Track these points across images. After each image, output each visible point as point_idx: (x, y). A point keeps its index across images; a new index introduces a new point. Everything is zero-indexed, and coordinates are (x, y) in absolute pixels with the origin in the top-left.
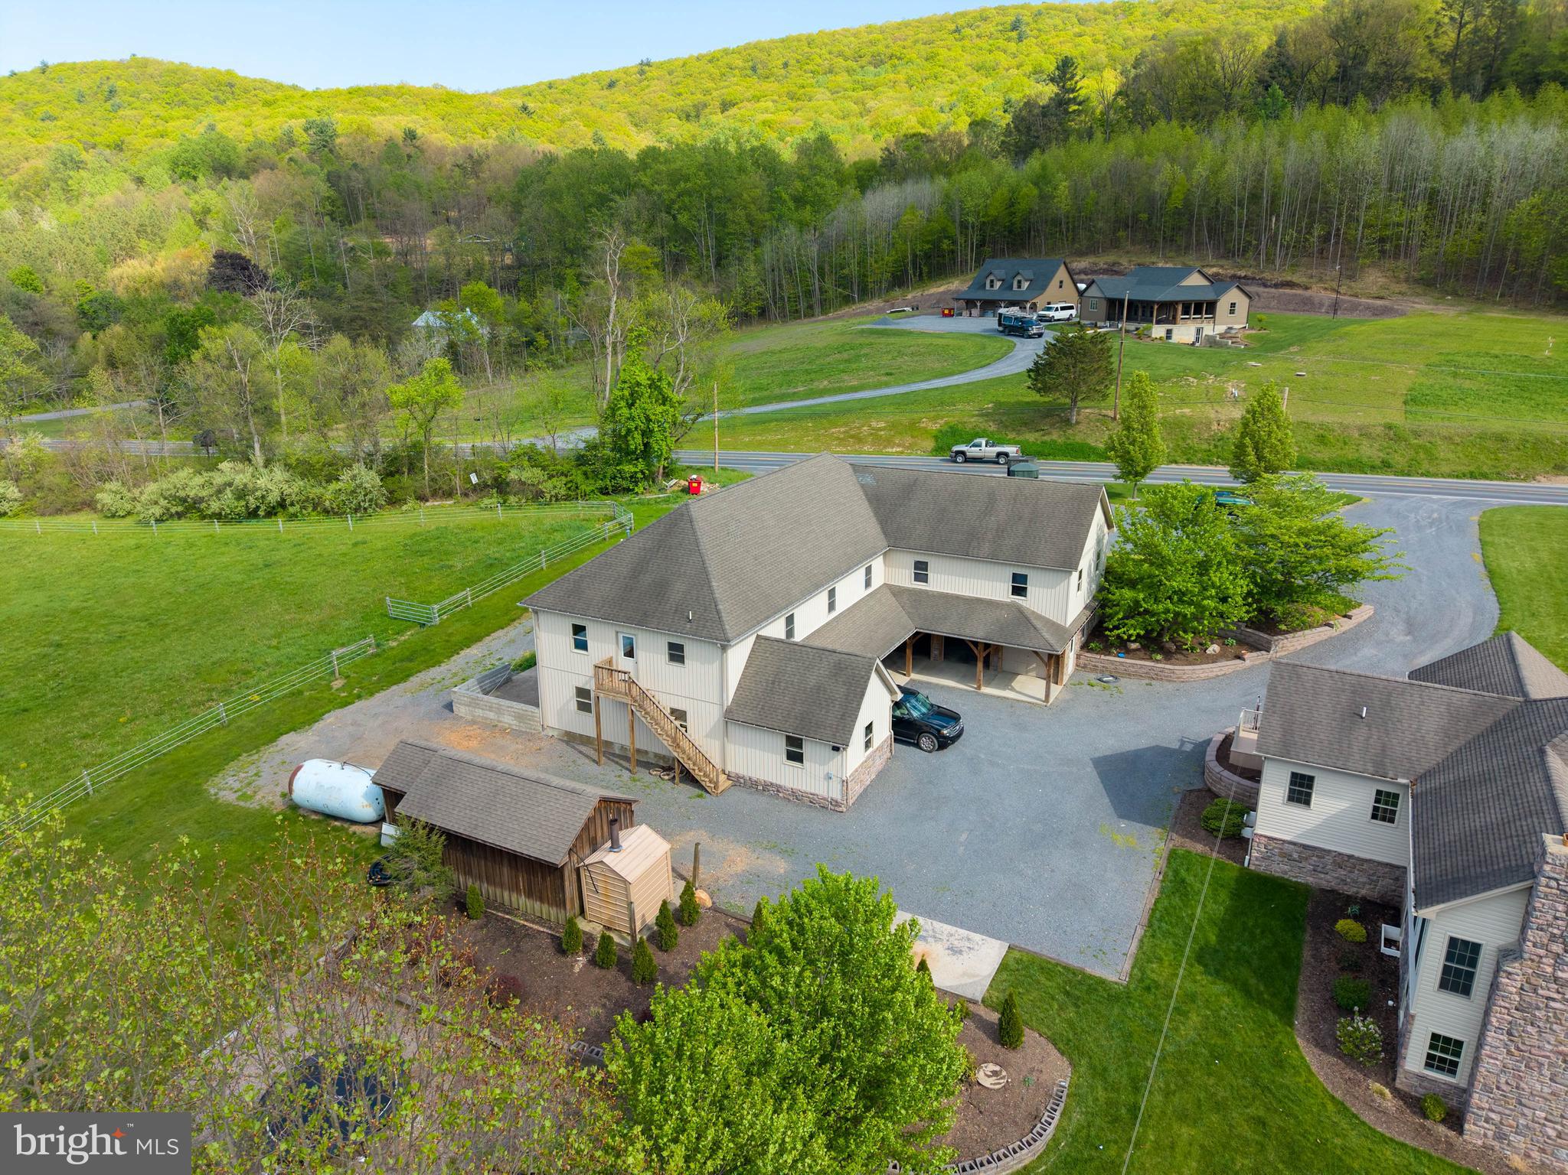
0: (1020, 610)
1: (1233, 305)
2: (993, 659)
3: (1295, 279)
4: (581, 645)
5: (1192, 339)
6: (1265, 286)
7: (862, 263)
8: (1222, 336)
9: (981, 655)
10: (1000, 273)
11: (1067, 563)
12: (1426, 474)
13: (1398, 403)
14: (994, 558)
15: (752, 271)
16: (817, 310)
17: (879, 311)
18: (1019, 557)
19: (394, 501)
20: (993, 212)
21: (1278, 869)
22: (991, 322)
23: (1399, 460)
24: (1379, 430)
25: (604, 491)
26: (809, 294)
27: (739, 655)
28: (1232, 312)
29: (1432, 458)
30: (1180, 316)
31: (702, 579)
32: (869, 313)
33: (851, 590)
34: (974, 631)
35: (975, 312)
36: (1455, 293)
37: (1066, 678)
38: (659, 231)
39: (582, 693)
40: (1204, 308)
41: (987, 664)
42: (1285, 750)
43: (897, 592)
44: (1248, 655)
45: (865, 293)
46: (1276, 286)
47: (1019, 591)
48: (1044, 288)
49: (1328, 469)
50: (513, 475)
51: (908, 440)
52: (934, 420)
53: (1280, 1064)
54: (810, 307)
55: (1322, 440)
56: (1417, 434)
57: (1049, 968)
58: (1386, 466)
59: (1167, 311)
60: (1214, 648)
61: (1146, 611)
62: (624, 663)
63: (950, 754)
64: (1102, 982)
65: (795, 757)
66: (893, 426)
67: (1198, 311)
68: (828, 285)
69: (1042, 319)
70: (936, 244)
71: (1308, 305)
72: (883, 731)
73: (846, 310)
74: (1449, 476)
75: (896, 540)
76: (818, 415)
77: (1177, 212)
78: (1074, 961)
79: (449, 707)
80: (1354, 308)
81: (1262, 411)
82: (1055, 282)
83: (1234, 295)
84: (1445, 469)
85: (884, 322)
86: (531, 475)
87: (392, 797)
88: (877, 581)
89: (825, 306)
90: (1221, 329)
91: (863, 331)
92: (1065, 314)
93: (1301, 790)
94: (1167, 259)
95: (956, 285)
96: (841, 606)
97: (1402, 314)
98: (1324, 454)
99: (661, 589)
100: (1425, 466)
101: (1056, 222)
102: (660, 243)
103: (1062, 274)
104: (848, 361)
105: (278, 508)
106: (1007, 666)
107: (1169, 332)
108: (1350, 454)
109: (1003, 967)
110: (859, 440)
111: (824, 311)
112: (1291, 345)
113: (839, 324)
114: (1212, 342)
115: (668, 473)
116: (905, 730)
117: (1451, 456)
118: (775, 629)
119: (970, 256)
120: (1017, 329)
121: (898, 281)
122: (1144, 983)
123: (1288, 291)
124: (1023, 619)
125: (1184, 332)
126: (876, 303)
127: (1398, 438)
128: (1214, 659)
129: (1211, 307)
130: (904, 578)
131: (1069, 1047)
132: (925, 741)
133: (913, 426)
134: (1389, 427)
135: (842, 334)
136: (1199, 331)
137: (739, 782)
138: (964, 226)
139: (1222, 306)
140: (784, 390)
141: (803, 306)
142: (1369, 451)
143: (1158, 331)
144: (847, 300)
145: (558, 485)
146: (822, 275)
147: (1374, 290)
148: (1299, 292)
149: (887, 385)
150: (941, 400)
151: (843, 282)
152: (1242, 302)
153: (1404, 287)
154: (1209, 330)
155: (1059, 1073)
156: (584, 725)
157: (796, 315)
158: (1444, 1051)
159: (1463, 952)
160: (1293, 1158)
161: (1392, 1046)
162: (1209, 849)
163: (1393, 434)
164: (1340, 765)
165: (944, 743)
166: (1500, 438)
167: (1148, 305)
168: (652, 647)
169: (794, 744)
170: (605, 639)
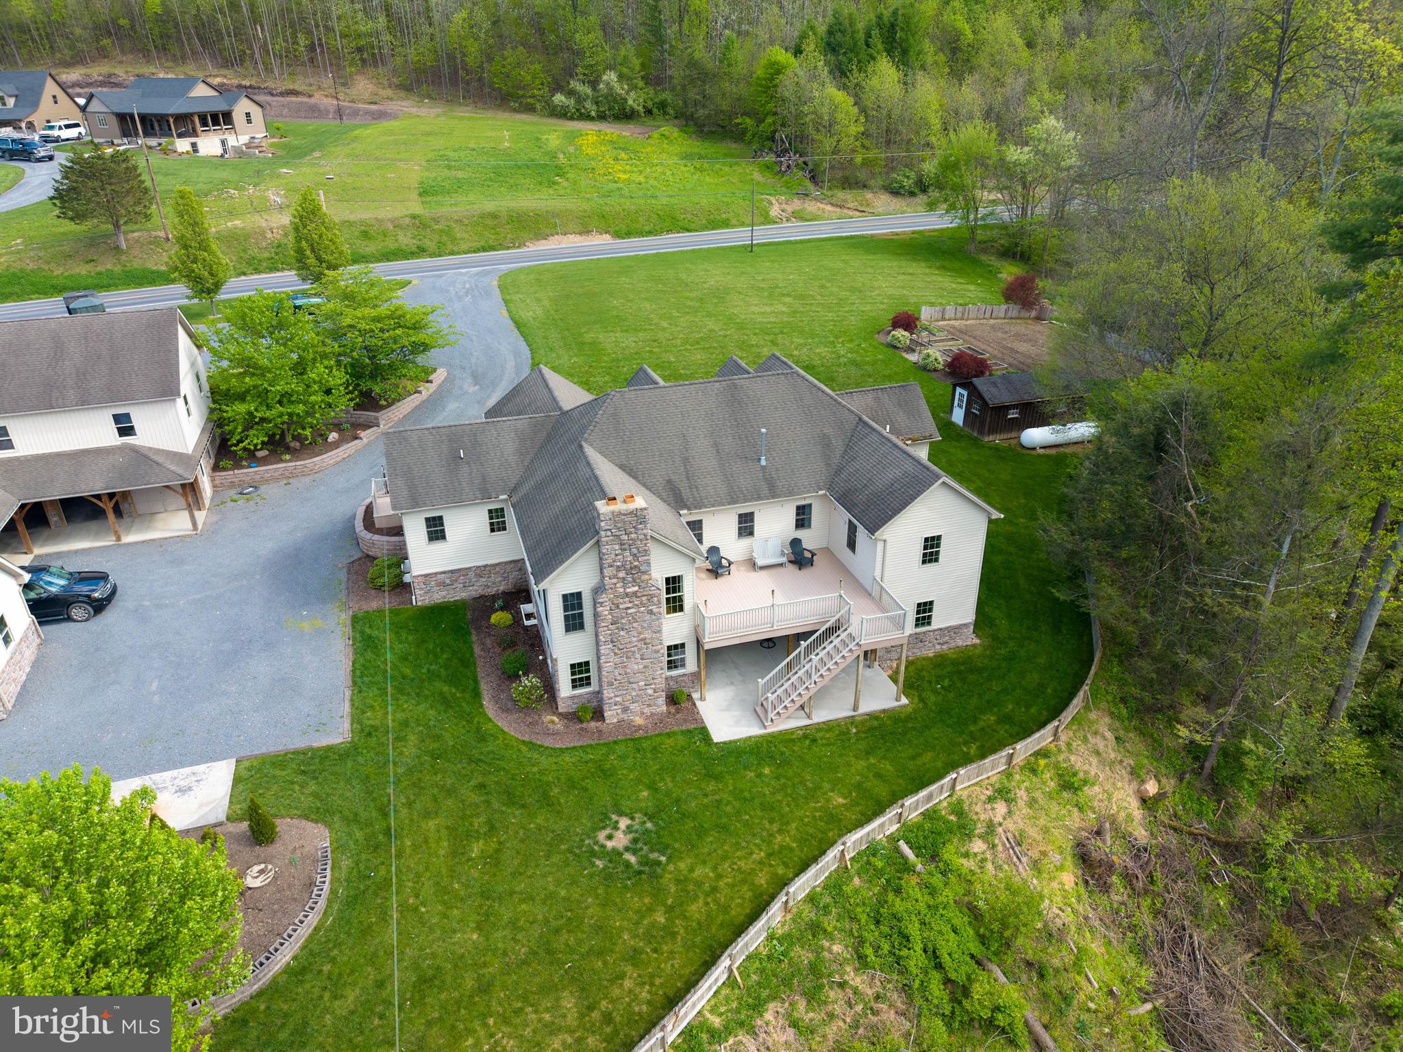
0: (134, 450)
1: (248, 115)
2: (124, 507)
3: (297, 87)
5: (219, 151)
6: (272, 95)
8: (248, 146)
9: (108, 507)
11: (167, 390)
12: (452, 253)
13: (414, 195)
21: (438, 597)
23: (429, 244)
24: (407, 221)
28: (249, 121)
29: (453, 240)
30: (199, 128)
34: (91, 485)
36: (430, 97)
37: (207, 502)
40: (220, 119)
41: (118, 512)
42: (415, 503)
44: (362, 434)
46: (282, 94)
47: (126, 430)
48: (35, 104)
49: (379, 261)
53: (482, 738)
55: (365, 235)
56: (436, 221)
57: (279, 761)
58: (421, 252)
59: (185, 123)
60: (333, 436)
61: (263, 420)
63: (109, 616)
64: (329, 748)
67: (216, 122)
69: (46, 139)
71: (315, 112)
72: (21, 619)
74: (468, 252)
78: (300, 743)
80: (355, 113)
81: (308, 214)
82: (46, 98)
83: (242, 107)
84: (464, 247)
90: (244, 139)
92: (73, 132)
93: (436, 530)
94: (165, 69)
97: (394, 116)
98: (370, 248)
100: (450, 247)
103: (51, 88)
106: (141, 507)
107: (194, 145)
108: (392, 246)
109: (237, 780)
112: (313, 150)
114: (239, 152)
116: (48, 609)
117: (465, 235)
120: (19, 153)
122: (365, 731)
123: (294, 99)
124: (142, 457)
125: (210, 144)
127: (424, 226)
128: (336, 445)
129: (227, 118)
131: (319, 814)
132: (74, 612)
134: (414, 217)
136: (223, 142)
139: (238, 116)
142: (405, 240)
143: (183, 145)
147: (366, 96)
148: (305, 99)
152: (256, 112)
153: (389, 92)
154: (232, 141)
155: (318, 837)
158: (580, 673)
159: (572, 602)
160: (511, 798)
161: (549, 687)
162: (383, 603)
163: (419, 223)
164: (458, 500)
165: (99, 606)
166: (494, 216)
167: (162, 119)
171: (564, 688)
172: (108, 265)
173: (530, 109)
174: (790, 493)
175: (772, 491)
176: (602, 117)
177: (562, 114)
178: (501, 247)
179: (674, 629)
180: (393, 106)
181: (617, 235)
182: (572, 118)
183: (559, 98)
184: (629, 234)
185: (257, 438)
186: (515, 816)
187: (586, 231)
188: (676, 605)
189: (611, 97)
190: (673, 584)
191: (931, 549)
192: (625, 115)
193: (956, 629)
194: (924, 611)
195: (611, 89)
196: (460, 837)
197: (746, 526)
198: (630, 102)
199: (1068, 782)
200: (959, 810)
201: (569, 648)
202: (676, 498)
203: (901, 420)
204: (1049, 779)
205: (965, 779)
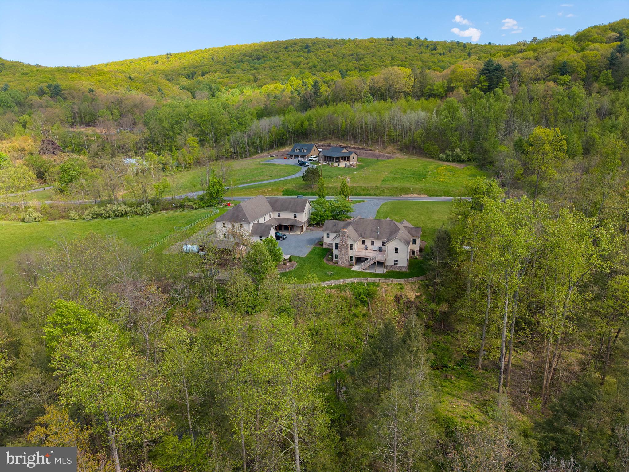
0: (296, 220)
1: (354, 157)
2: (292, 228)
3: (372, 148)
4: (224, 226)
5: (344, 166)
7: (260, 142)
8: (351, 165)
9: (289, 227)
10: (299, 147)
11: (302, 211)
12: (382, 196)
13: (380, 181)
14: (291, 211)
15: (228, 145)
16: (248, 156)
17: (267, 156)
18: (295, 211)
19: (155, 211)
20: (296, 128)
21: (327, 247)
22: (295, 161)
23: (377, 193)
24: (375, 187)
25: (208, 206)
26: (245, 151)
27: (251, 225)
28: (353, 159)
29: (384, 193)
30: (341, 160)
31: (244, 215)
32: (263, 157)
33: (267, 218)
34: (288, 223)
35: (293, 158)
36: (406, 153)
37: (304, 230)
38: (197, 132)
39: (225, 234)
40: (347, 158)
41: (291, 230)
42: (326, 231)
43: (275, 219)
45: (262, 151)
46: (367, 150)
47: (295, 217)
48: (310, 152)
50: (186, 203)
51: (276, 193)
52: (282, 188)
54: (246, 155)
55: (363, 190)
56: (381, 188)
57: (295, 257)
58: (375, 195)
59: (338, 159)
62: (233, 228)
63: (285, 241)
64: (302, 257)
65: (261, 240)
66: (273, 190)
67: (345, 159)
68: (251, 148)
69: (310, 160)
70: (281, 137)
71: (374, 155)
72: (274, 237)
73: (257, 156)
75: (274, 209)
76: (254, 187)
77: (344, 131)
78: (299, 256)
80: (384, 157)
81: (344, 185)
82: (313, 150)
83: (353, 155)
84: (386, 195)
85: (268, 161)
86: (190, 203)
87: (202, 248)
88: (271, 217)
89: (250, 154)
90: (351, 163)
91: (263, 164)
92: (316, 159)
93: (328, 236)
94: (342, 143)
95: (288, 149)
96: (266, 221)
97: (393, 158)
98: (363, 193)
99: (238, 216)
100: (382, 194)
101: (314, 131)
102: (197, 136)
103: (314, 148)
104: (260, 173)
105: (126, 214)
106: (294, 229)
107: (339, 164)
108: (368, 192)
109: (291, 256)
110: (265, 193)
111: (250, 156)
112: (366, 167)
113: (255, 161)
114: (349, 166)
115: (222, 202)
116: (277, 237)
117: (387, 192)
118: (256, 222)
119: (292, 141)
120: (302, 164)
121: (271, 147)
122: (307, 257)
123: (370, 152)
125: (342, 164)
126: (265, 154)
127: (378, 189)
129: (348, 158)
130: (277, 216)
131: (297, 262)
132: (281, 239)
133: (277, 189)
134: (377, 186)
135: (257, 165)
136: (346, 164)
137: (252, 244)
138: (289, 132)
139: (351, 157)
140: (244, 181)
141: (243, 154)
142: (372, 192)
143: (336, 164)
144: (257, 153)
145: (197, 206)
146: (249, 146)
147: (389, 152)
148: (373, 152)
149: (270, 179)
150: (284, 183)
151: (255, 147)
152: (356, 157)
153: (396, 151)
154: (348, 163)
156: (226, 239)
157: (242, 157)
158: (337, 256)
159: (337, 244)
160: (320, 267)
161: (332, 259)
162: (318, 247)
163: (377, 188)
165: (284, 239)
166: (396, 188)
167: (333, 158)
168: (237, 225)
169: (261, 237)
170: (229, 225)
171: (334, 259)
172: (309, 191)
173: (432, 158)
174: (380, 238)
175: (378, 237)
176: (453, 161)
177: (441, 159)
178: (395, 195)
179: (351, 253)
180: (395, 155)
181: (429, 196)
182: (444, 161)
183: (441, 155)
184: (432, 196)
185: (315, 222)
186: (319, 268)
187: (420, 194)
188: (352, 249)
189: (457, 156)
190: (352, 245)
191: (397, 250)
192: (460, 161)
193: (403, 267)
194: (396, 262)
195: (457, 153)
196: (311, 268)
197: (373, 243)
198: (462, 157)
199: (402, 288)
200: (379, 284)
201: (335, 252)
202: (361, 235)
203: (414, 233)
204: (398, 287)
205: (382, 281)
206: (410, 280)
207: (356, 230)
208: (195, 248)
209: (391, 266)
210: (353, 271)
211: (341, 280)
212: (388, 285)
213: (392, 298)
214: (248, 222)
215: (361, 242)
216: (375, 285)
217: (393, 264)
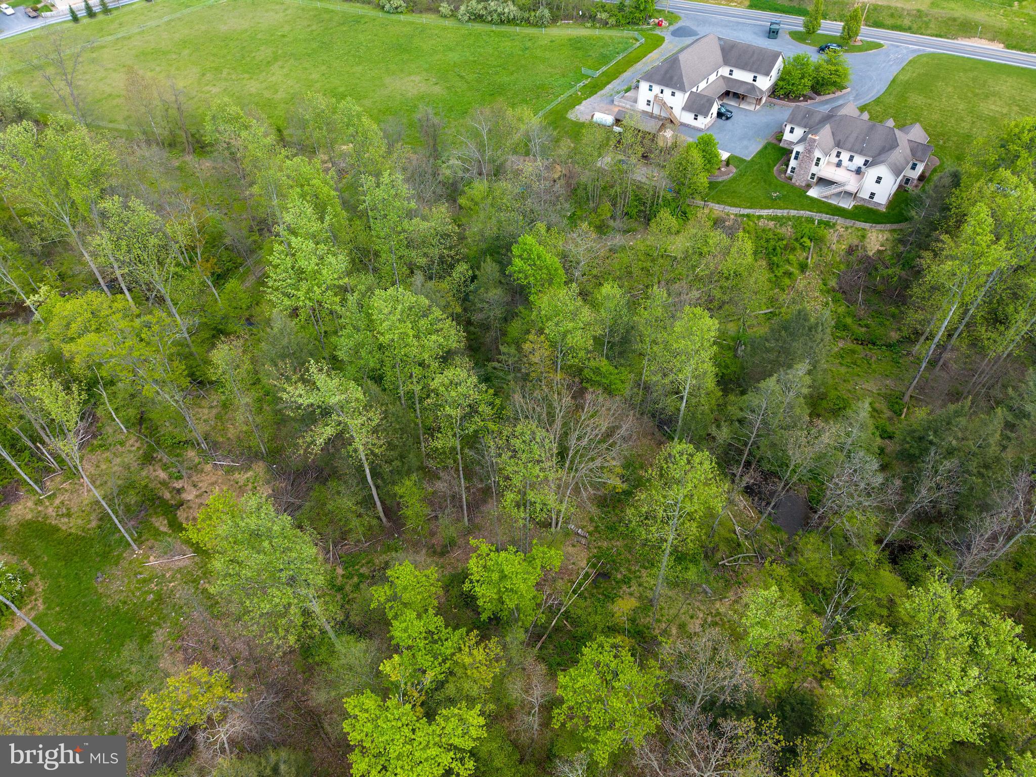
0: (753, 85)
4: (651, 90)
9: (741, 97)
12: (921, 34)
14: (750, 70)
18: (756, 72)
21: (786, 146)
23: (915, 27)
24: (915, 12)
25: (629, 24)
27: (687, 94)
29: (927, 27)
31: (681, 77)
33: (712, 78)
34: (740, 91)
37: (762, 104)
39: (649, 101)
41: (743, 99)
42: (791, 123)
43: (723, 77)
44: (809, 101)
47: (754, 80)
49: (889, 28)
50: (598, 14)
55: (892, 15)
56: (927, 15)
57: (737, 157)
58: (909, 29)
60: (800, 99)
61: (786, 88)
62: (661, 95)
63: (728, 121)
64: (746, 160)
65: (696, 119)
72: (715, 115)
74: (928, 35)
75: (726, 63)
78: (742, 157)
79: (613, 101)
84: (929, 32)
86: (603, 14)
87: (618, 121)
88: (720, 75)
93: (792, 131)
96: (710, 82)
98: (889, 21)
99: (671, 78)
100: (923, 30)
106: (748, 100)
108: (899, 23)
109: (731, 156)
115: (651, 13)
116: (720, 115)
117: (934, 26)
118: (695, 89)
122: (752, 160)
124: (754, 88)
127: (920, 16)
128: (800, 101)
130: (726, 74)
131: (736, 167)
132: (723, 118)
134: (919, 11)
137: (682, 124)
142: (907, 22)
145: (613, 21)
155: (735, 170)
156: (649, 109)
158: (793, 169)
159: (798, 153)
160: (765, 181)
161: (786, 170)
162: (774, 141)
163: (919, 14)
164: (799, 125)
165: (728, 118)
166: (955, 19)
168: (668, 92)
169: (696, 116)
170: (657, 89)
171: (789, 171)
174: (865, 155)
175: (861, 153)
178: (946, 36)
179: (814, 169)
181: (1008, 46)
184: (1014, 47)
185: (782, 92)
186: (763, 184)
187: (992, 39)
188: (817, 164)
190: (819, 159)
191: (879, 180)
193: (880, 204)
194: (872, 195)
196: (753, 181)
197: (852, 158)
199: (864, 237)
200: (834, 225)
201: (793, 163)
202: (838, 144)
203: (919, 154)
204: (859, 233)
205: (840, 221)
206: (879, 226)
207: (833, 134)
208: (609, 119)
209: (864, 200)
210: (808, 196)
211: (786, 211)
212: (847, 228)
213: (844, 247)
214: (682, 89)
215: (834, 153)
216: (829, 226)
217: (867, 197)
